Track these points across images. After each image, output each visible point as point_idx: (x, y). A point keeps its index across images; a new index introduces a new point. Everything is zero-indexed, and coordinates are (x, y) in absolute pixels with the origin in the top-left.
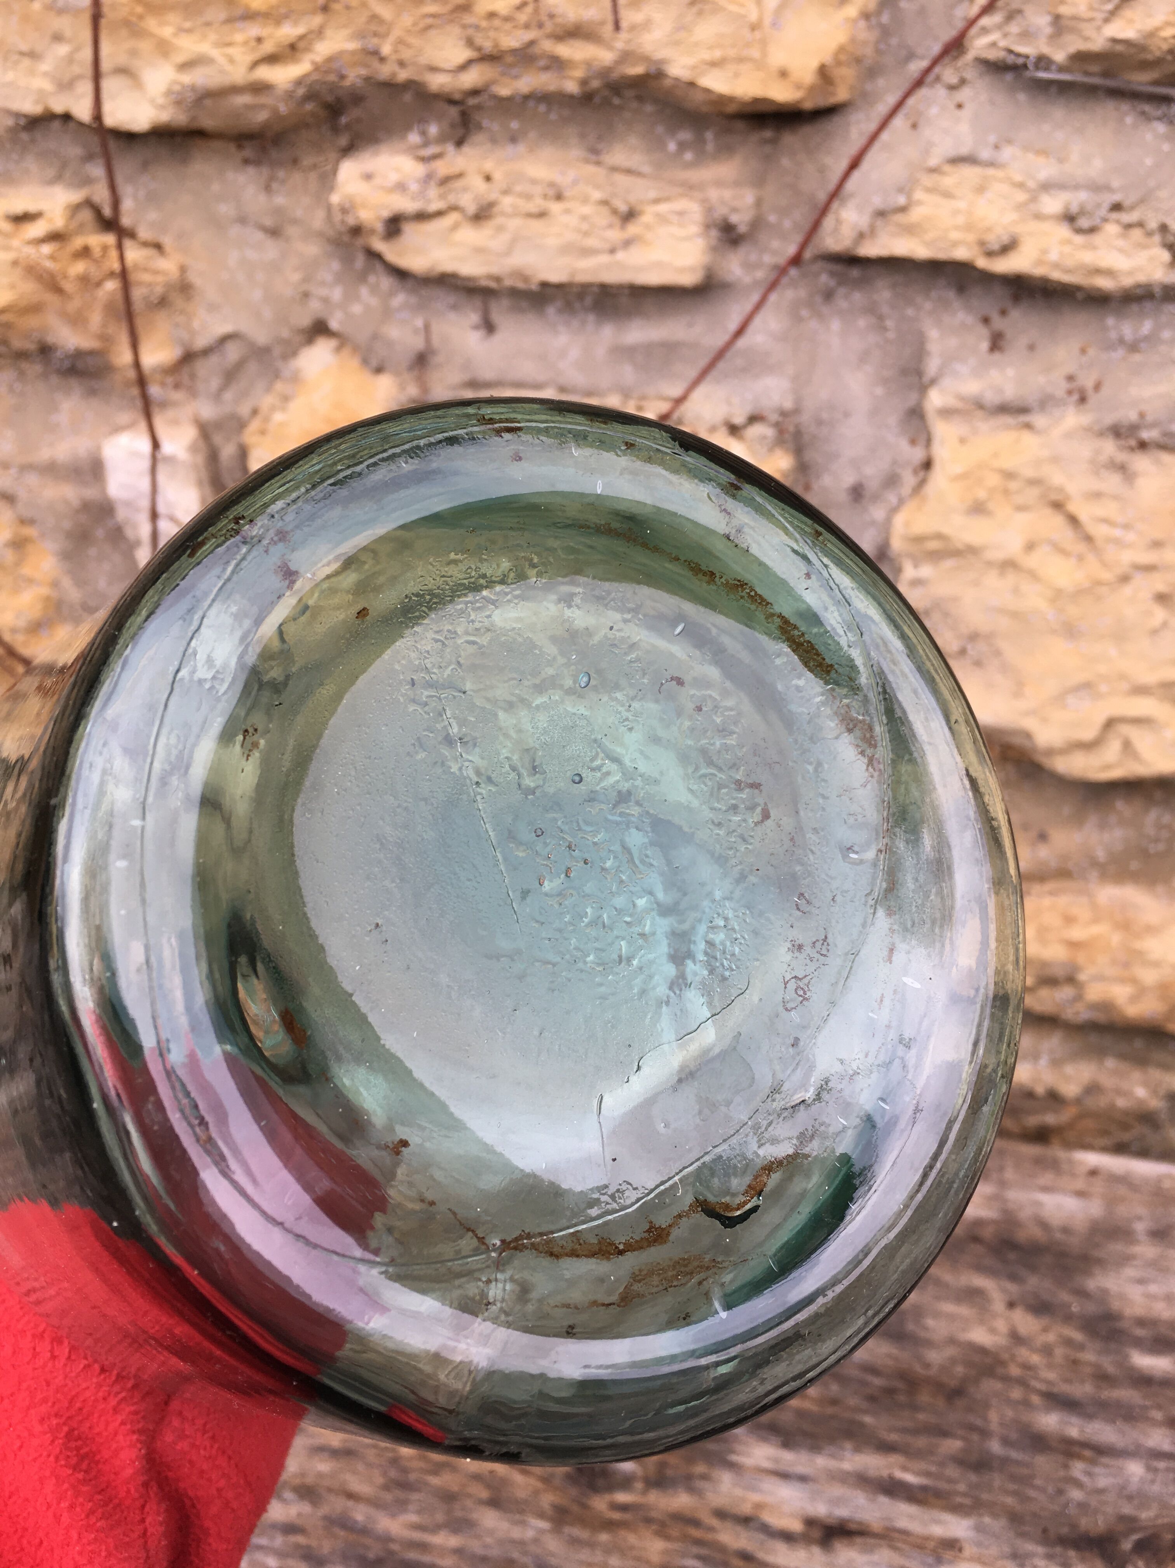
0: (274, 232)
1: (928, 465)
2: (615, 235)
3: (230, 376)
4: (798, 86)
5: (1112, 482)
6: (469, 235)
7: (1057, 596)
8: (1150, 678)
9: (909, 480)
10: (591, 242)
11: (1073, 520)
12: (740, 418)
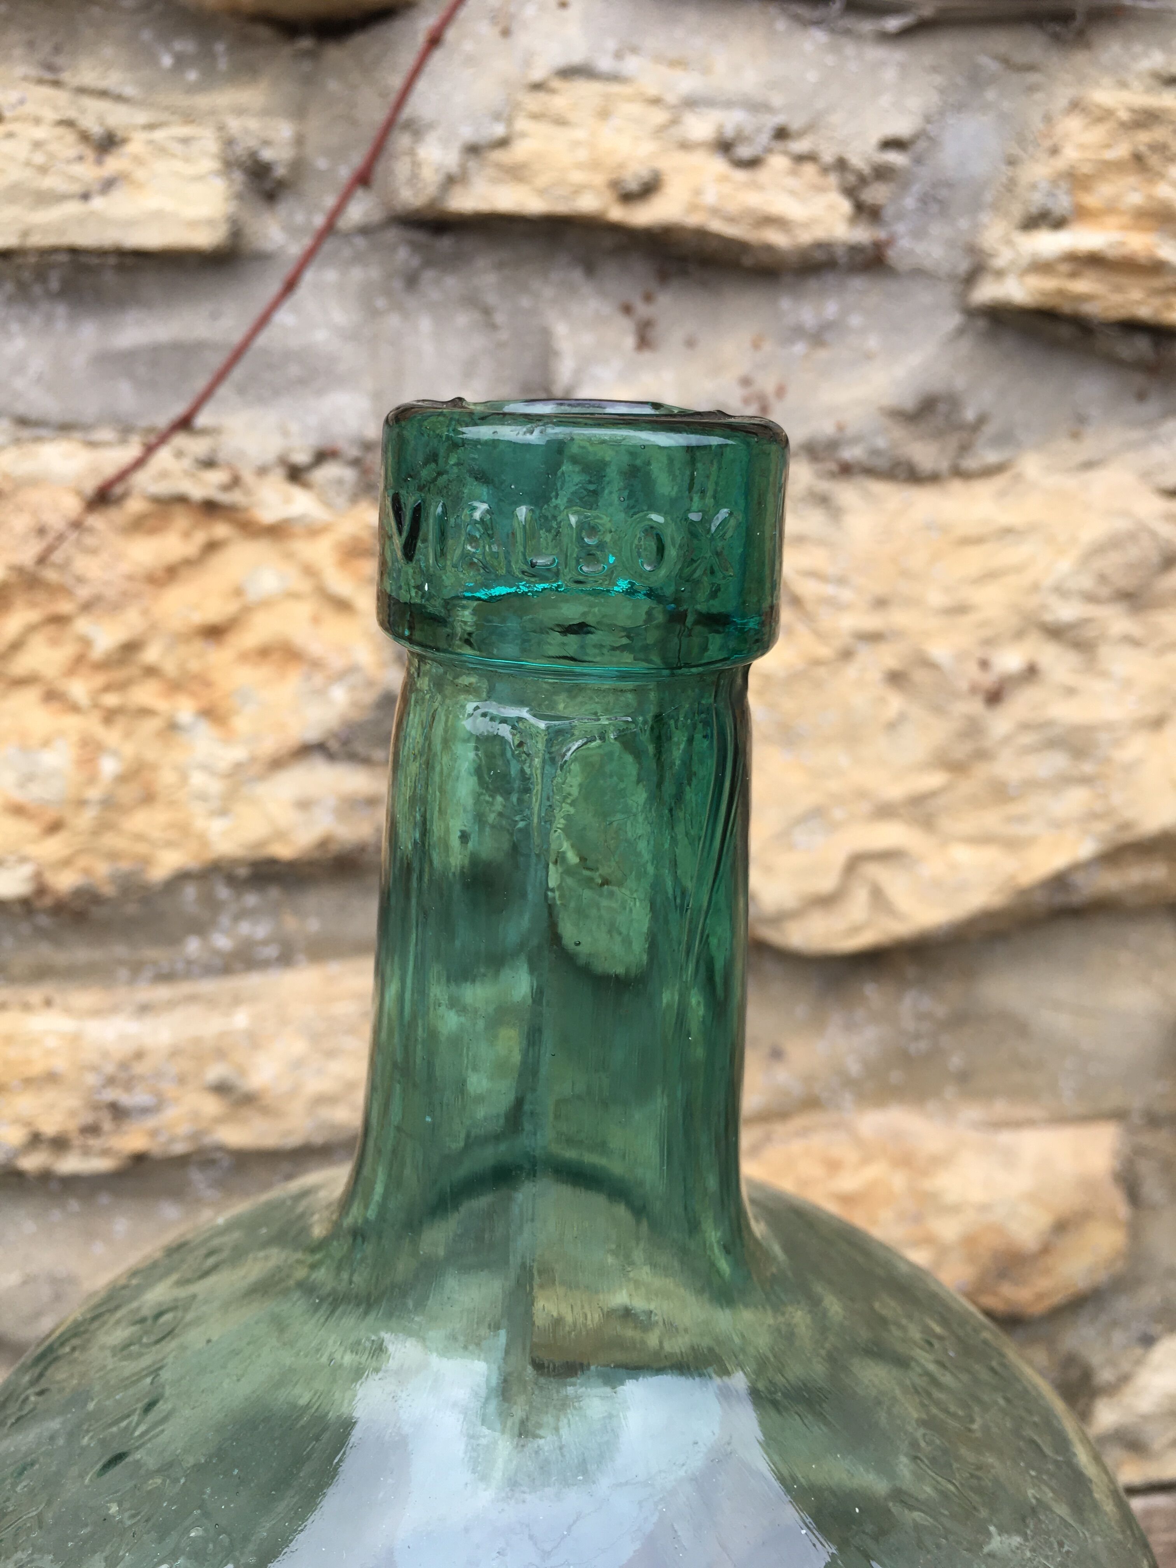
2: (88, 172)
12: (301, 457)
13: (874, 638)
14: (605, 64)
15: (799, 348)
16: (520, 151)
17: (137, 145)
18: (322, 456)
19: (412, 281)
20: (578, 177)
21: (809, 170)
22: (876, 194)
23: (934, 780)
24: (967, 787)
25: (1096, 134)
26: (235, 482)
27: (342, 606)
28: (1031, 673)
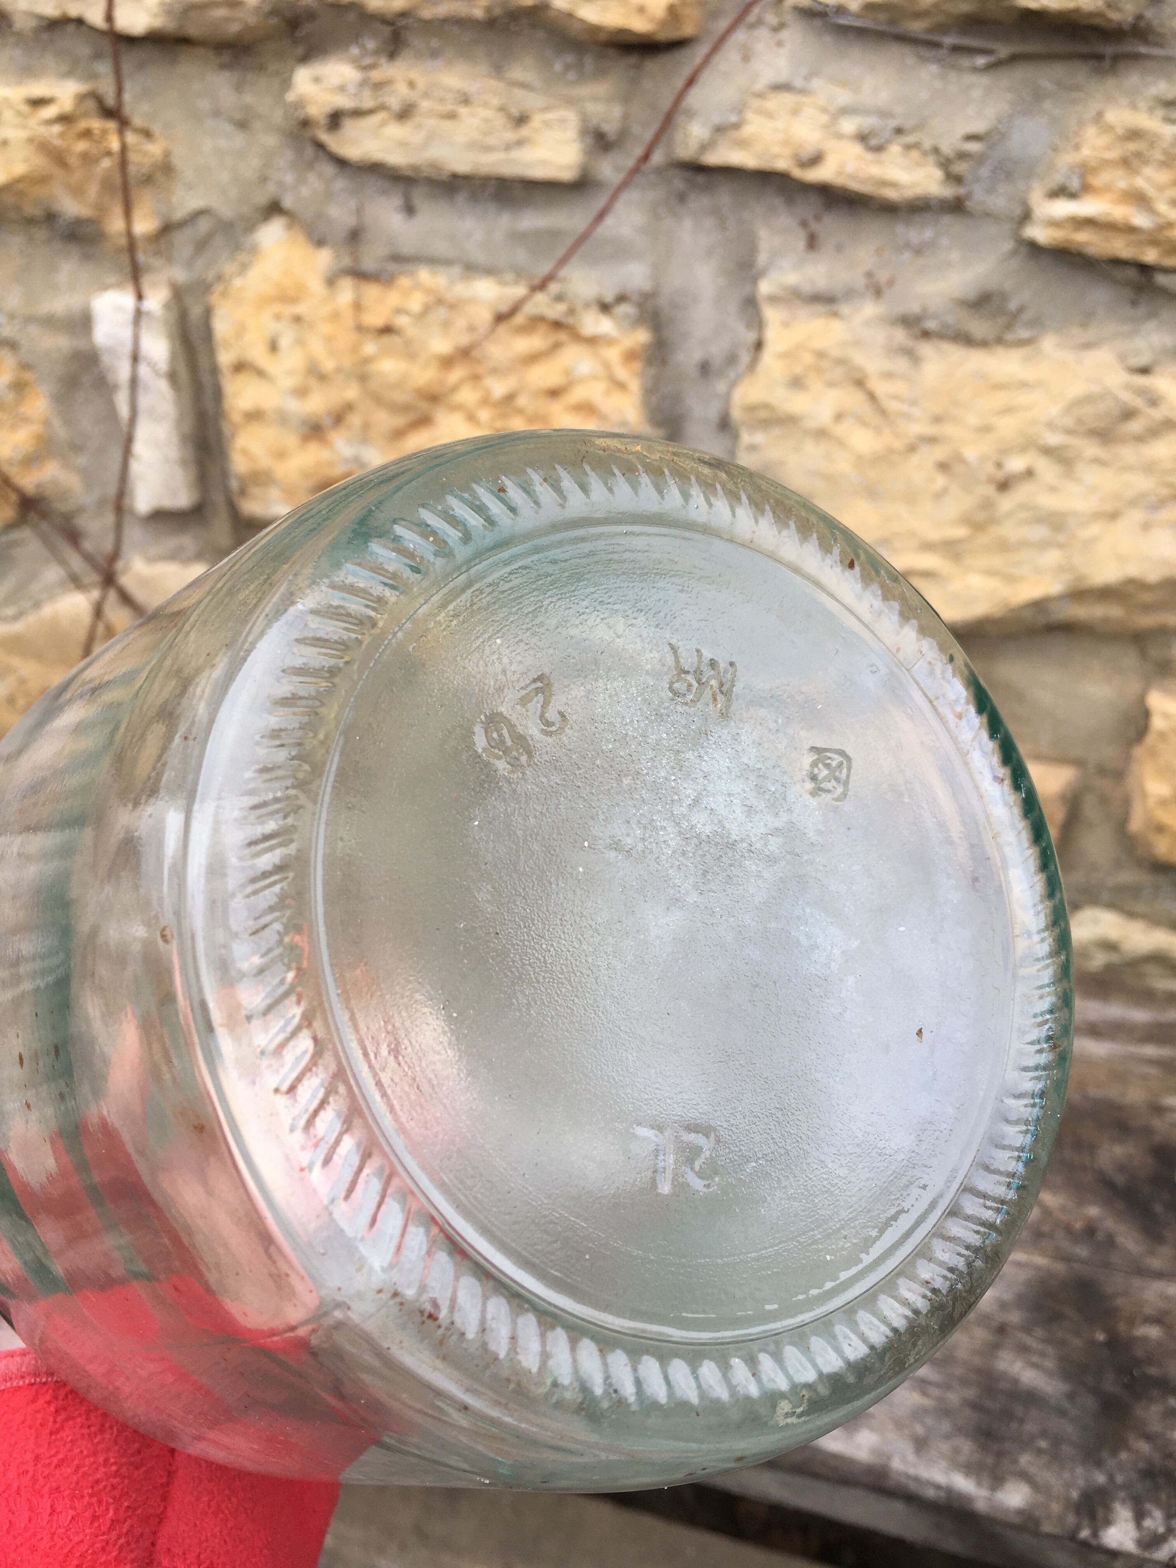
0: (242, 125)
1: (759, 345)
2: (510, 136)
3: (202, 245)
4: (652, 20)
5: (901, 364)
6: (395, 131)
7: (860, 461)
8: (934, 535)
9: (745, 358)
10: (491, 141)
11: (872, 397)
12: (609, 298)
13: (932, 440)
14: (798, 83)
15: (907, 256)
16: (747, 131)
17: (537, 121)
18: (621, 298)
19: (682, 198)
20: (776, 150)
21: (915, 154)
22: (960, 168)
23: (961, 532)
24: (983, 539)
25: (1103, 140)
26: (571, 311)
27: (621, 386)
28: (1029, 473)
